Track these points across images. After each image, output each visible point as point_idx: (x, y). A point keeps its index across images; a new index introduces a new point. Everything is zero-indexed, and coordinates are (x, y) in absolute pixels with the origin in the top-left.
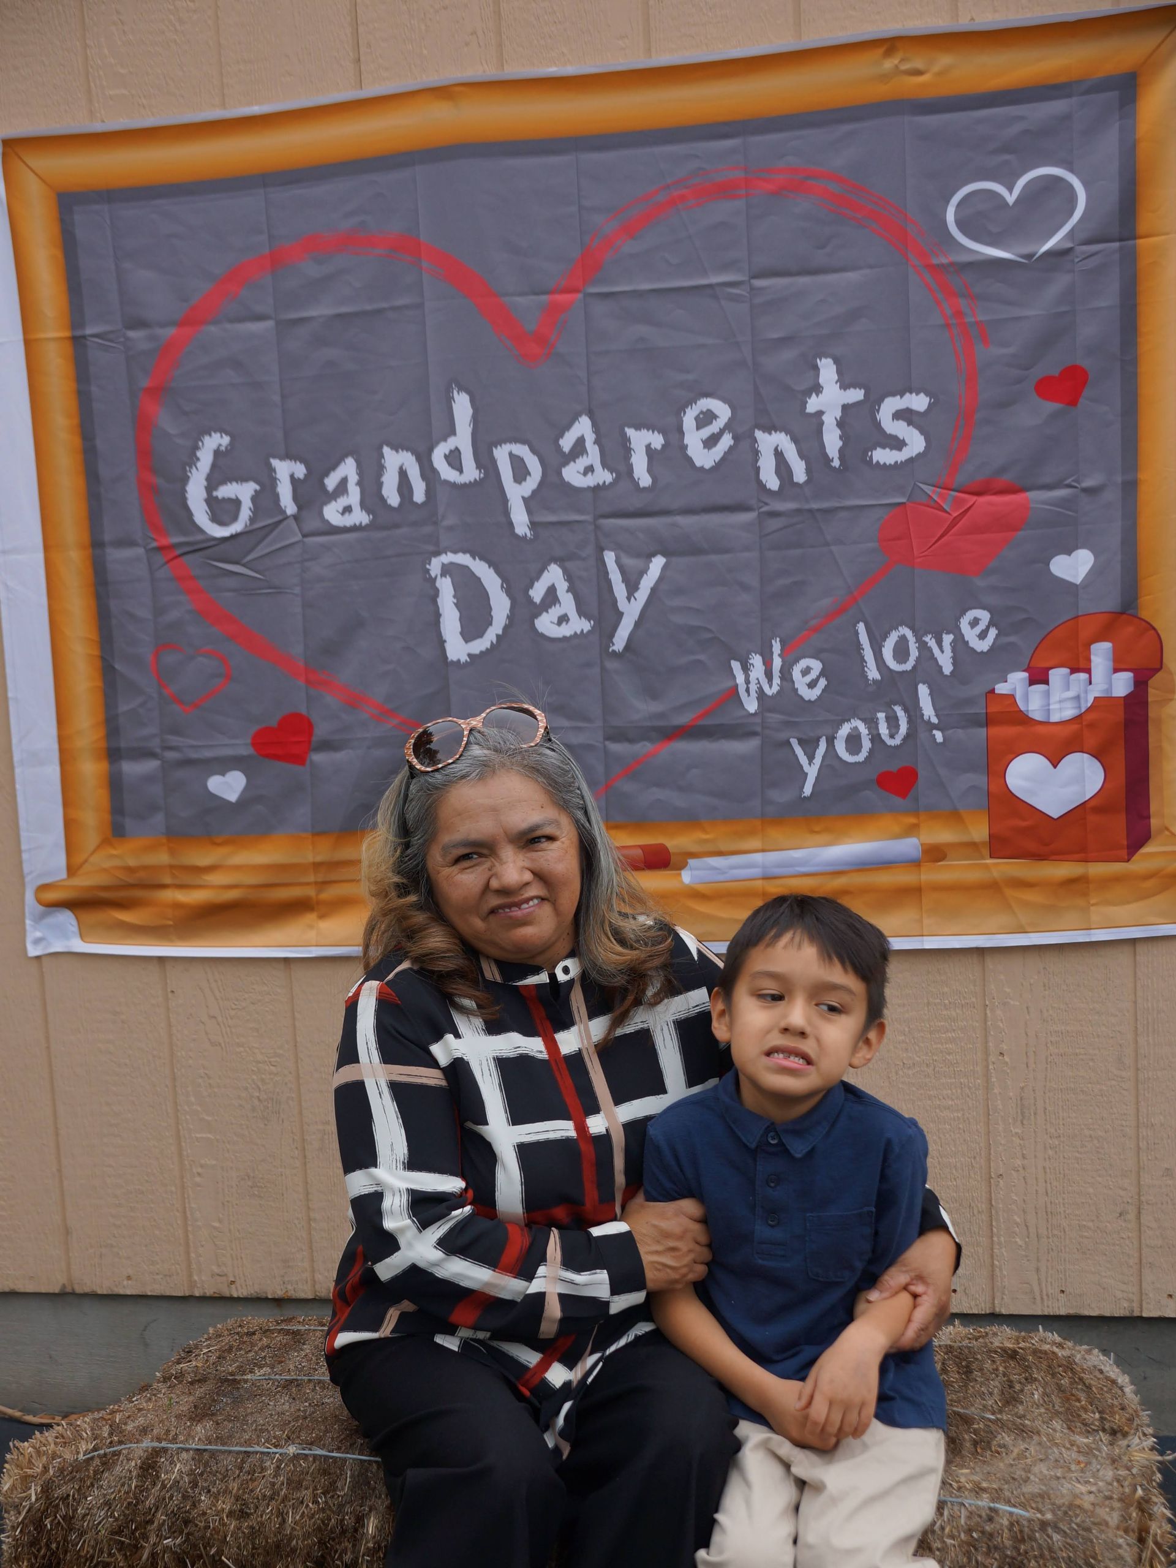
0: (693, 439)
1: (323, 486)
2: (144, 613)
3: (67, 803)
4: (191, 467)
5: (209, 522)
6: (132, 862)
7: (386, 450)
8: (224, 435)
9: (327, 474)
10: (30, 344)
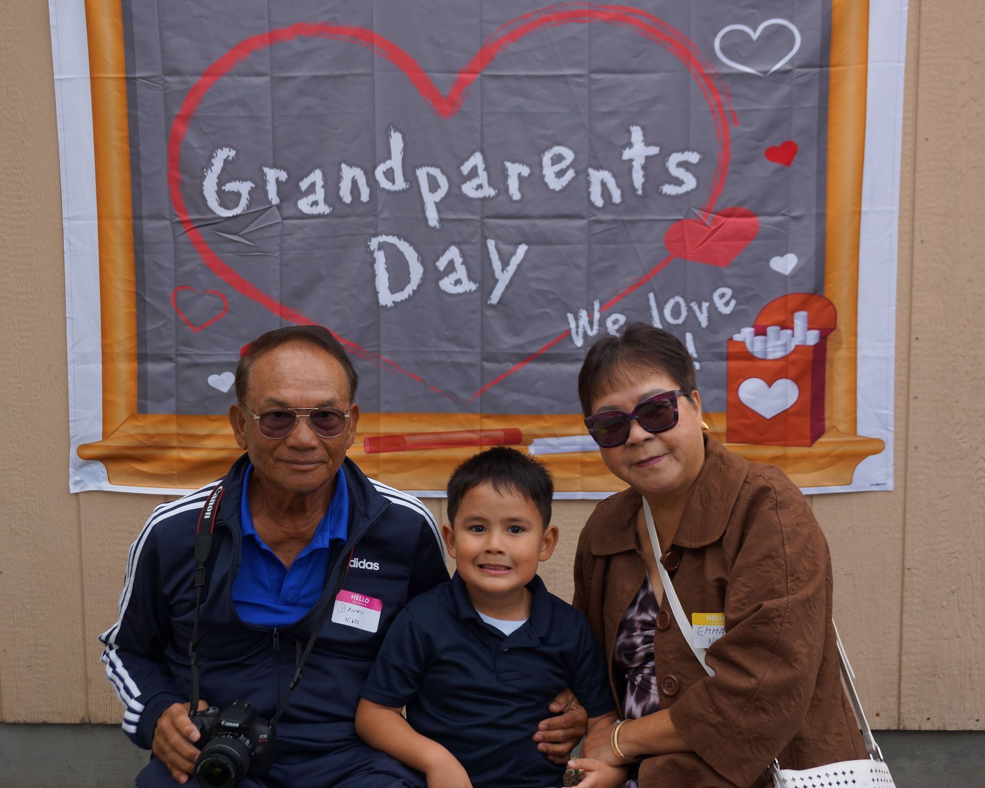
0: (549, 172)
1: (298, 188)
2: (169, 265)
3: (105, 390)
4: (207, 170)
5: (219, 207)
6: (151, 431)
7: (344, 166)
8: (231, 149)
9: (301, 180)
10: (95, 81)
